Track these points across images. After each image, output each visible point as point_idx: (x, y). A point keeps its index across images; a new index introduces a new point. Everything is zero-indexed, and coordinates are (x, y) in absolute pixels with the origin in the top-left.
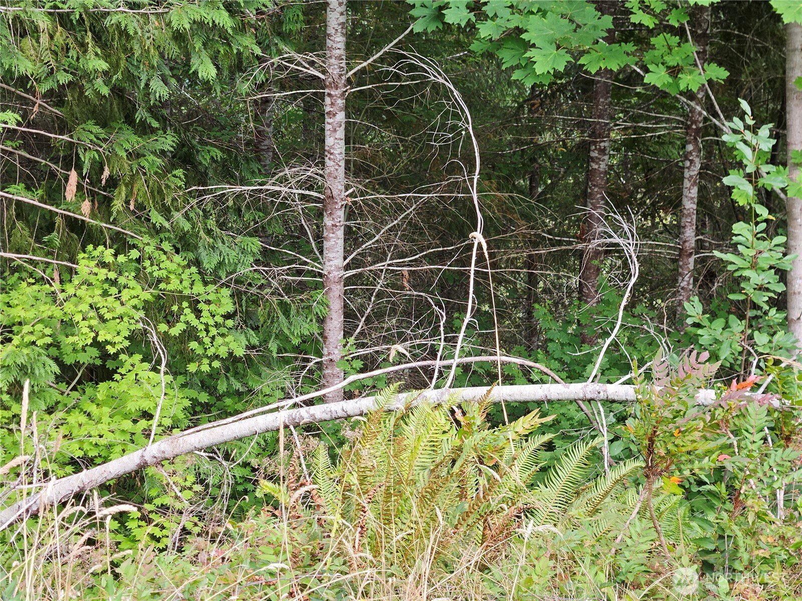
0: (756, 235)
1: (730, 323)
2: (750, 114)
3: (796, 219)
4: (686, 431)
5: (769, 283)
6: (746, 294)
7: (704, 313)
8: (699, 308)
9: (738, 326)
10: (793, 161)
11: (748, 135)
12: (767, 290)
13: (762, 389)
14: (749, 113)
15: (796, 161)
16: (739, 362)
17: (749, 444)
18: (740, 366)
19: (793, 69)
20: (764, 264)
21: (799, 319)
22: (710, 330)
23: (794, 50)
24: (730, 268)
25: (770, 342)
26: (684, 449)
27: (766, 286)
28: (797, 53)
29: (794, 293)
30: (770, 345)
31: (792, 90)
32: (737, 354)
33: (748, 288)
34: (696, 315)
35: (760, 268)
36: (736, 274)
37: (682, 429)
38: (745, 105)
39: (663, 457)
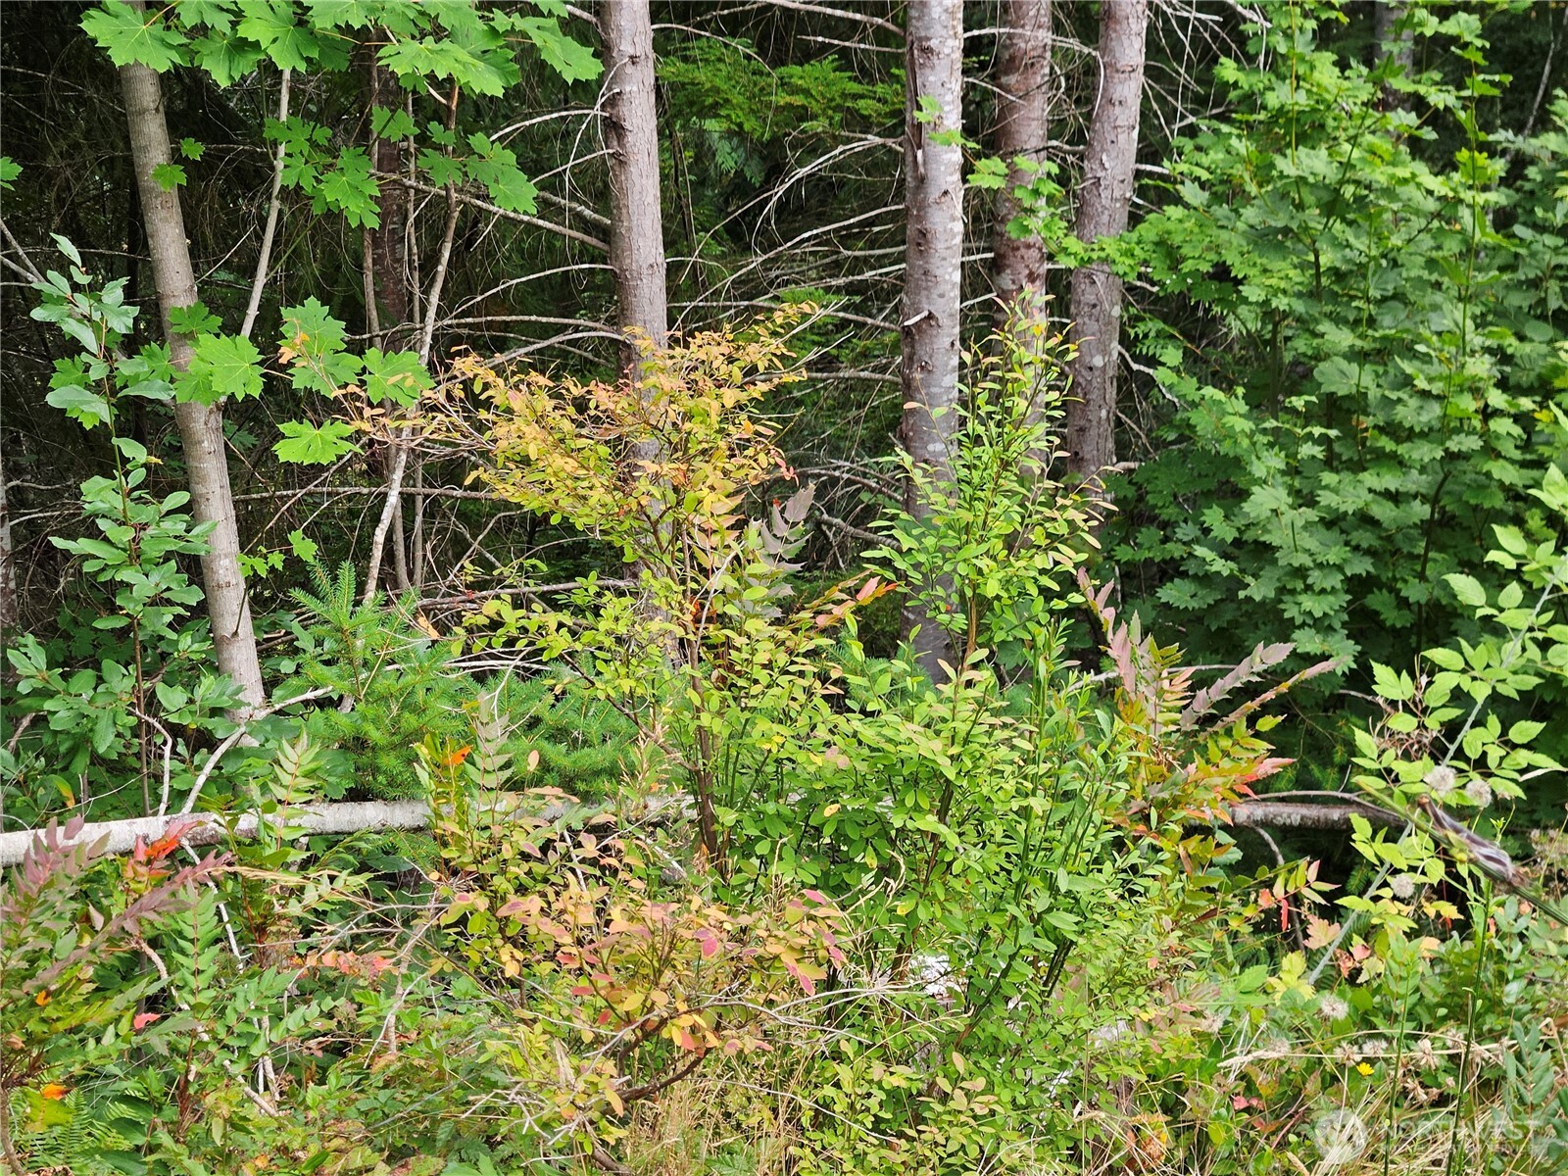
0: (129, 494)
1: (105, 675)
2: (79, 262)
3: (200, 442)
4: (59, 991)
5: (168, 589)
6: (128, 615)
7: (50, 667)
8: (40, 658)
9: (122, 681)
10: (175, 329)
11: (83, 303)
12: (169, 602)
13: (190, 804)
14: (78, 260)
15: (182, 330)
16: (135, 750)
17: (190, 978)
18: (138, 756)
19: (145, 149)
20: (153, 551)
21: (236, 634)
22: (68, 698)
23: (142, 112)
24: (89, 567)
25: (191, 701)
26: (61, 1026)
27: (165, 595)
28: (148, 117)
29: (219, 586)
30: (192, 707)
31: (151, 190)
32: (128, 734)
33: (129, 604)
34: (33, 672)
35: (149, 561)
36: (102, 578)
37: (53, 988)
38: (66, 246)
39: (22, 1050)
